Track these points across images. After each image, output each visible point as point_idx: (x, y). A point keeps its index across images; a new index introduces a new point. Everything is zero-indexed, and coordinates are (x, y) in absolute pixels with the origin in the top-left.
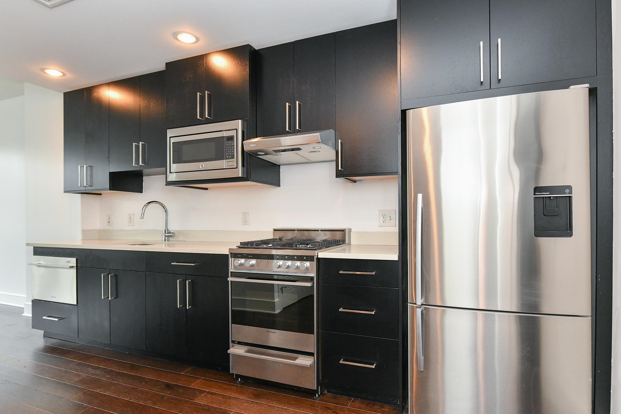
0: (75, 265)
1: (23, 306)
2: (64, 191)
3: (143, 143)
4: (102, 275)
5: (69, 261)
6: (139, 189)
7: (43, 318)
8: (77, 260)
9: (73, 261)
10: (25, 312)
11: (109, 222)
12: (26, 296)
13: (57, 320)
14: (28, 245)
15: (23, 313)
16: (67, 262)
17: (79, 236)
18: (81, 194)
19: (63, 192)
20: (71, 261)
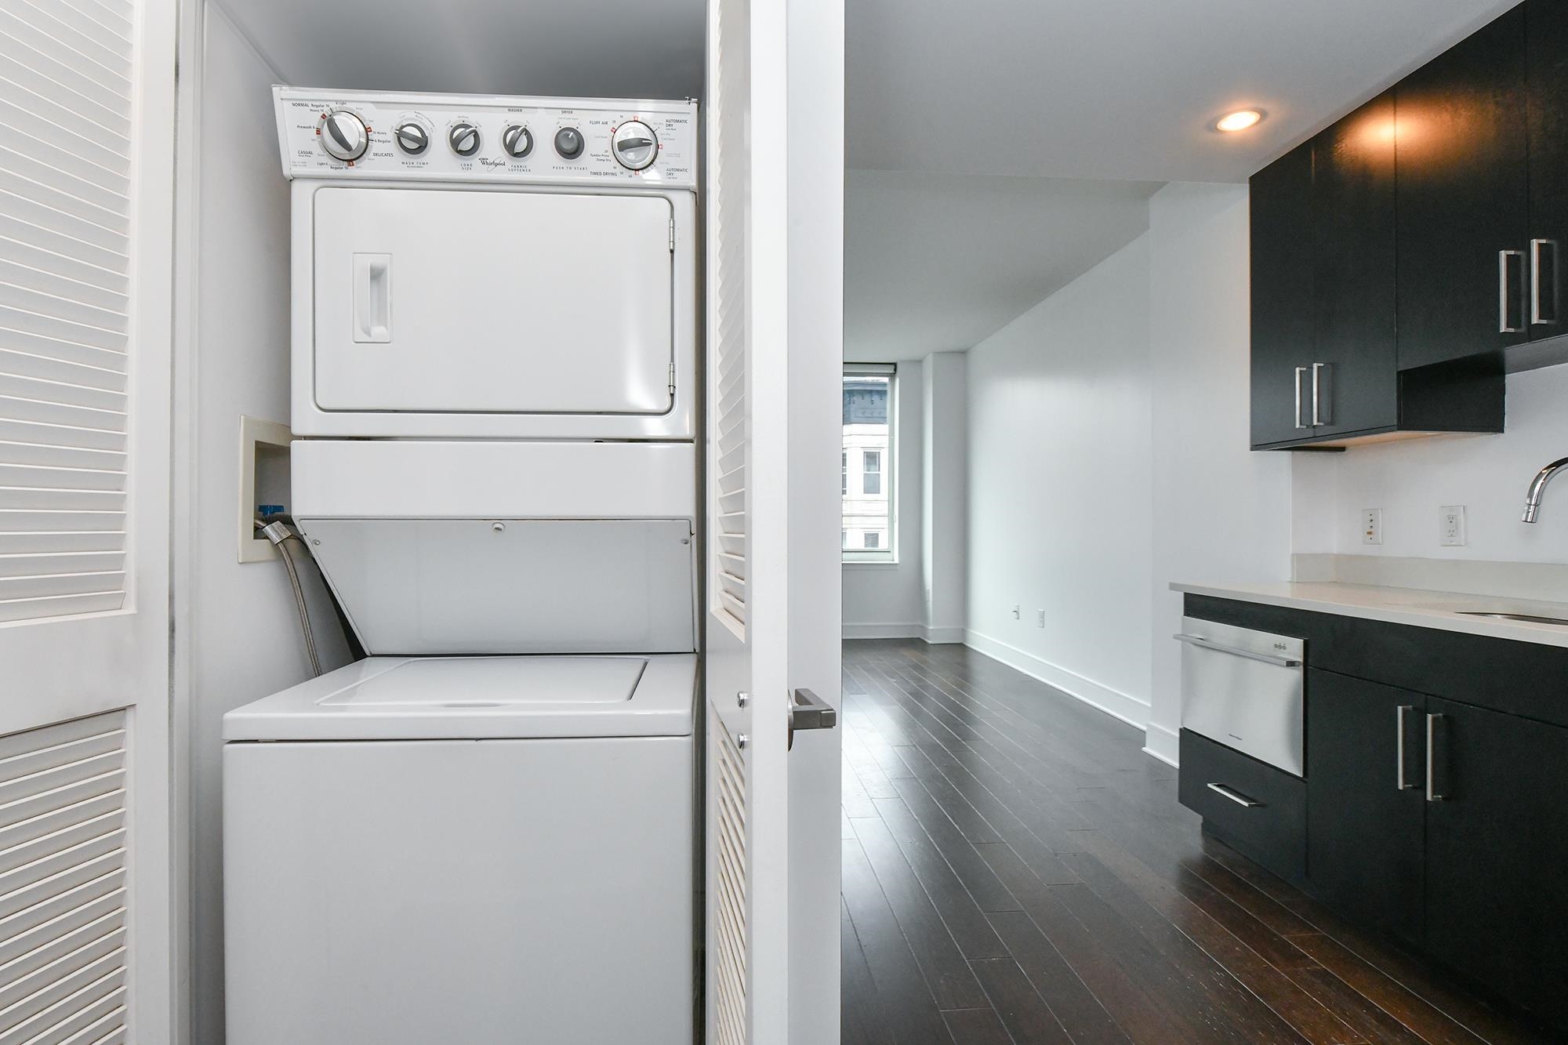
0: (1301, 660)
1: (1144, 728)
2: (1252, 445)
3: (1544, 241)
4: (1400, 708)
5: (1282, 645)
6: (1491, 420)
7: (1209, 785)
8: (1306, 644)
9: (1294, 647)
10: (1147, 744)
11: (1370, 533)
12: (1149, 705)
13: (1246, 804)
14: (1173, 587)
15: (1144, 746)
16: (1276, 646)
17: (1286, 572)
18: (1290, 452)
19: (1249, 449)
20: (1286, 646)
